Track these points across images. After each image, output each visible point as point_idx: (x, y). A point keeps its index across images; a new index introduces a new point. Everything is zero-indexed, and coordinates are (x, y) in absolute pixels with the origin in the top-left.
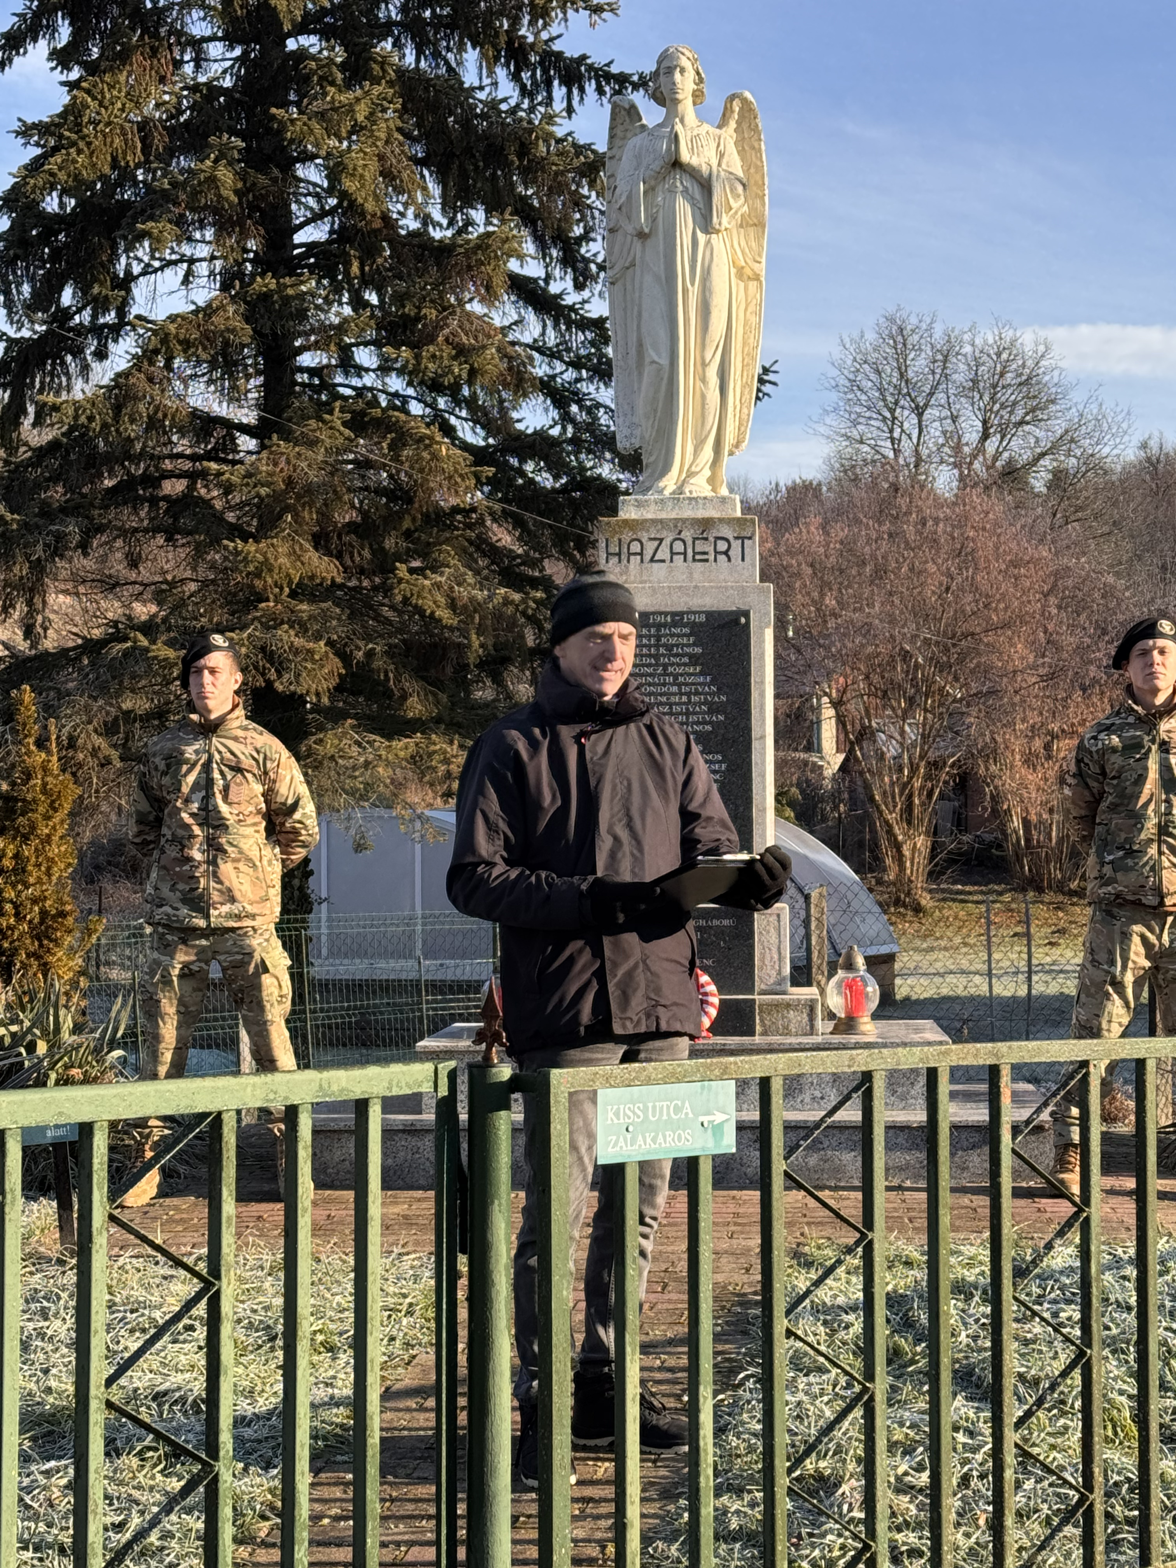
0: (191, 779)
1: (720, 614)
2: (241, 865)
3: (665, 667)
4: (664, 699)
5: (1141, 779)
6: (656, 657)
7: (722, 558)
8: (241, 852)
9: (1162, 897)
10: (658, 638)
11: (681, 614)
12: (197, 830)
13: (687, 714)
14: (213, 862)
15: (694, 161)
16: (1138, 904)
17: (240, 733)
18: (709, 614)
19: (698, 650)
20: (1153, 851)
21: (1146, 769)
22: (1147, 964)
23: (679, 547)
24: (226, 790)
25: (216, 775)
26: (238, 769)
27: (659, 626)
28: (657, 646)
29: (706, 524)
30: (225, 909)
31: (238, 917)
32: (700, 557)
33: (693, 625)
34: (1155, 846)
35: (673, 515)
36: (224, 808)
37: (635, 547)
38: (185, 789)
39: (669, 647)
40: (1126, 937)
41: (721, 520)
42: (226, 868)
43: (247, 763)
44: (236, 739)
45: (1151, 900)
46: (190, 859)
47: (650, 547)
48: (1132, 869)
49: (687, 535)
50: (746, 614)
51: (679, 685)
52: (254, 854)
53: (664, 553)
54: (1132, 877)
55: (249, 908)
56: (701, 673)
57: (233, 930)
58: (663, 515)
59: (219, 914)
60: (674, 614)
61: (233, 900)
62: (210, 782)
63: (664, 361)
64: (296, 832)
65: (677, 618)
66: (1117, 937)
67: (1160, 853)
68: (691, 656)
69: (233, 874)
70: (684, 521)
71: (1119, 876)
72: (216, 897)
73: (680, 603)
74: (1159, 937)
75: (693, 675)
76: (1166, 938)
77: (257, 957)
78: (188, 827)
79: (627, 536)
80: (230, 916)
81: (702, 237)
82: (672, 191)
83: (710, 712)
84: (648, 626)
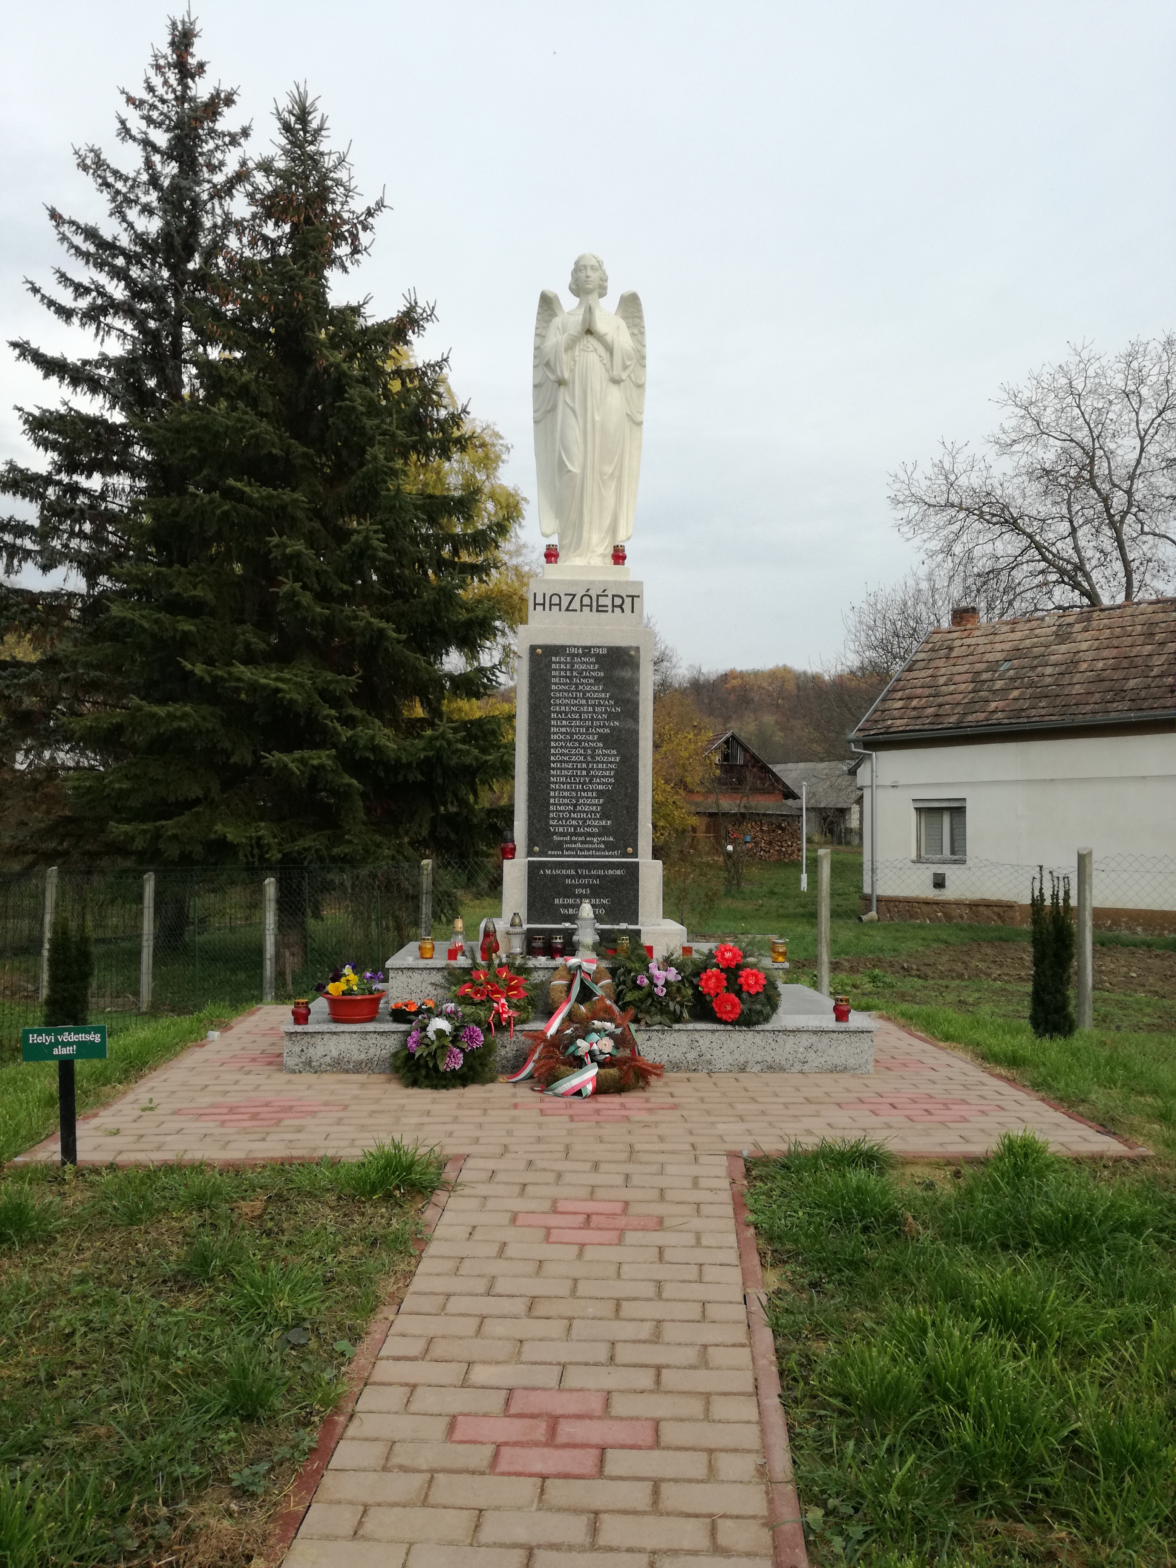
1: (617, 649)
3: (577, 685)
4: (575, 709)
6: (571, 678)
7: (618, 610)
10: (572, 664)
11: (589, 648)
13: (592, 720)
15: (603, 331)
18: (610, 649)
19: (602, 674)
23: (587, 601)
27: (573, 656)
28: (571, 670)
29: (607, 585)
32: (602, 609)
33: (597, 656)
39: (580, 672)
47: (566, 599)
49: (593, 592)
50: (636, 650)
51: (587, 699)
53: (576, 605)
56: (602, 691)
60: (584, 648)
63: (577, 471)
65: (587, 651)
68: (596, 678)
73: (588, 640)
75: (598, 693)
79: (550, 591)
82: (586, 350)
83: (609, 719)
84: (565, 655)
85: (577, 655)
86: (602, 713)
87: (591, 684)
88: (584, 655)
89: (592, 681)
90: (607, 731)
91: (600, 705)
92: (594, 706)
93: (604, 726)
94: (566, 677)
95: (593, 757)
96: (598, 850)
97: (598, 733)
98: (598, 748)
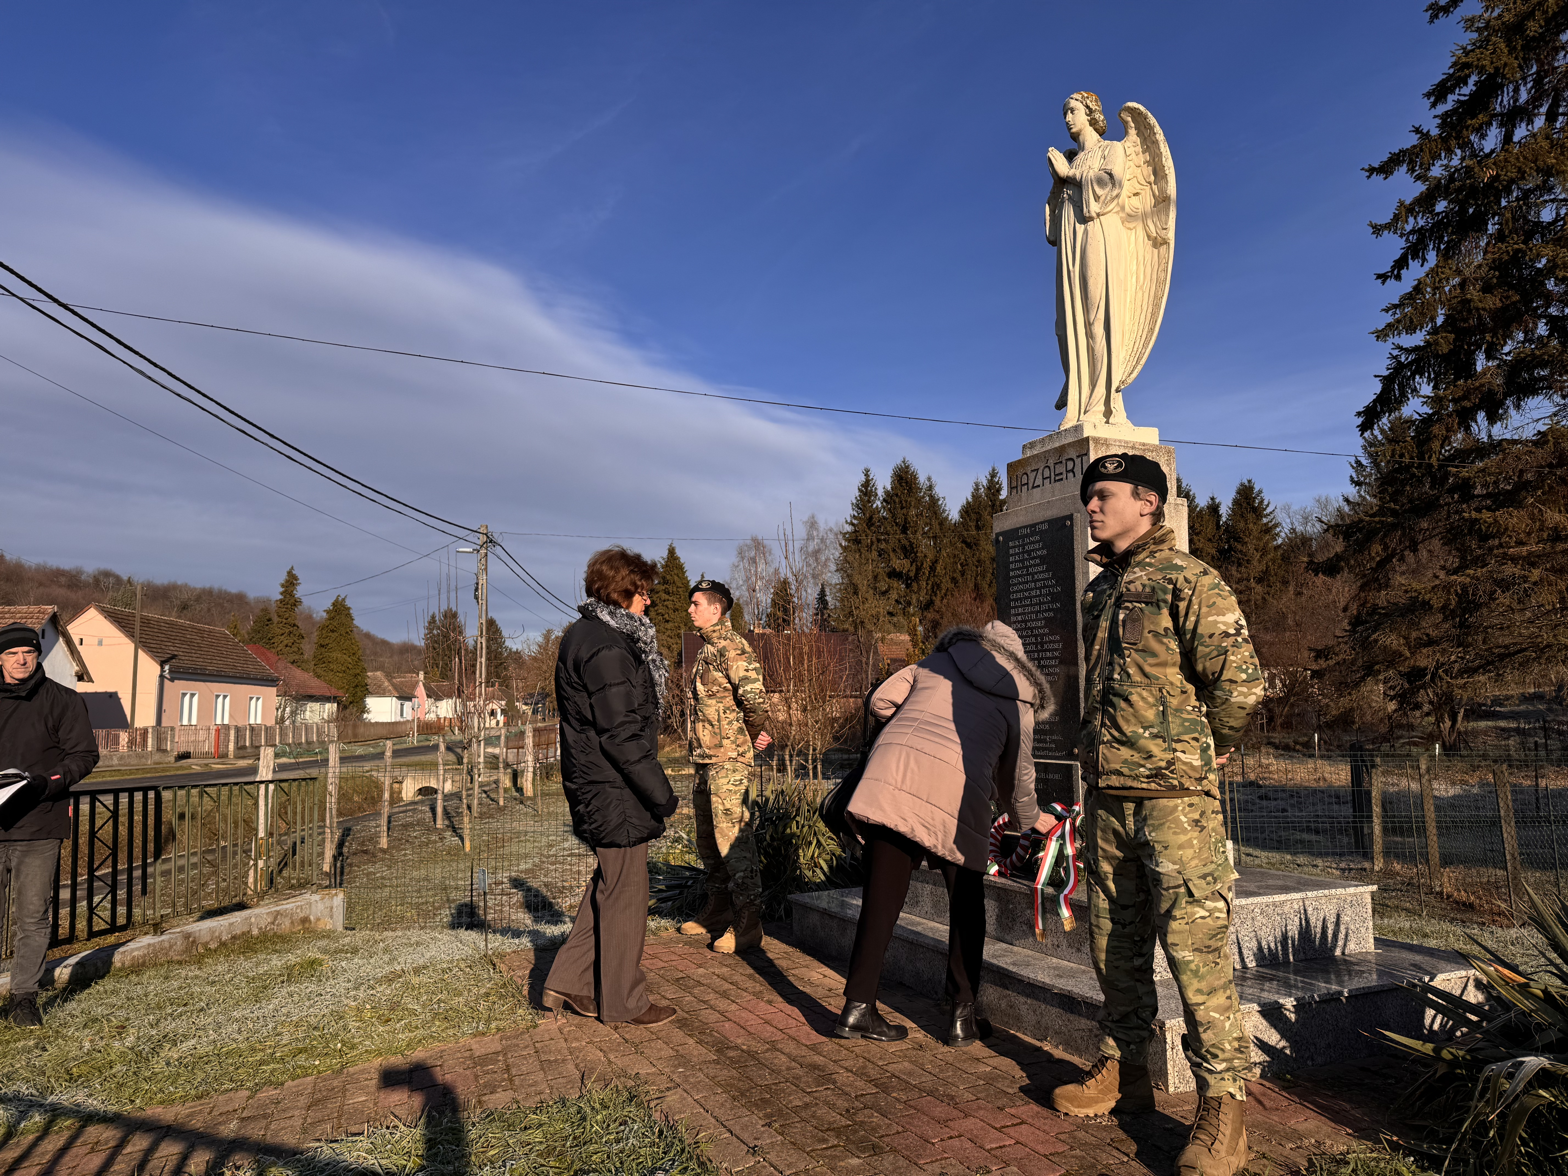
1: (1056, 520)
3: (1028, 568)
4: (1027, 594)
6: (1023, 561)
7: (1071, 475)
9: (1098, 775)
10: (1023, 546)
11: (1035, 525)
13: (1040, 604)
14: (694, 722)
15: (1072, 173)
18: (1050, 522)
19: (1045, 552)
20: (1097, 721)
23: (1047, 473)
24: (702, 677)
25: (700, 667)
26: (707, 663)
27: (1024, 537)
28: (1023, 553)
29: (1062, 449)
30: (698, 751)
32: (1059, 478)
33: (1041, 532)
34: (1099, 716)
35: (1047, 448)
36: (700, 688)
37: (1025, 479)
39: (1029, 553)
41: (1069, 445)
42: (699, 726)
43: (710, 659)
44: (712, 644)
47: (1033, 477)
49: (1052, 462)
50: (1072, 517)
51: (1036, 582)
52: (712, 717)
53: (1039, 480)
56: (1047, 571)
58: (1042, 450)
59: (696, 755)
60: (1031, 526)
61: (702, 747)
65: (1032, 529)
68: (1040, 557)
69: (702, 730)
70: (1048, 451)
72: (695, 743)
73: (1038, 516)
74: (1124, 825)
75: (1042, 573)
79: (1020, 472)
80: (701, 756)
81: (1080, 228)
83: (1052, 602)
84: (1018, 538)
85: (1027, 536)
86: (1047, 595)
87: (1038, 565)
88: (1033, 534)
89: (1038, 561)
90: (1052, 614)
91: (1045, 587)
92: (1040, 588)
93: (1049, 610)
94: (1019, 561)
95: (1042, 646)
96: (1050, 750)
97: (1045, 618)
98: (1045, 635)
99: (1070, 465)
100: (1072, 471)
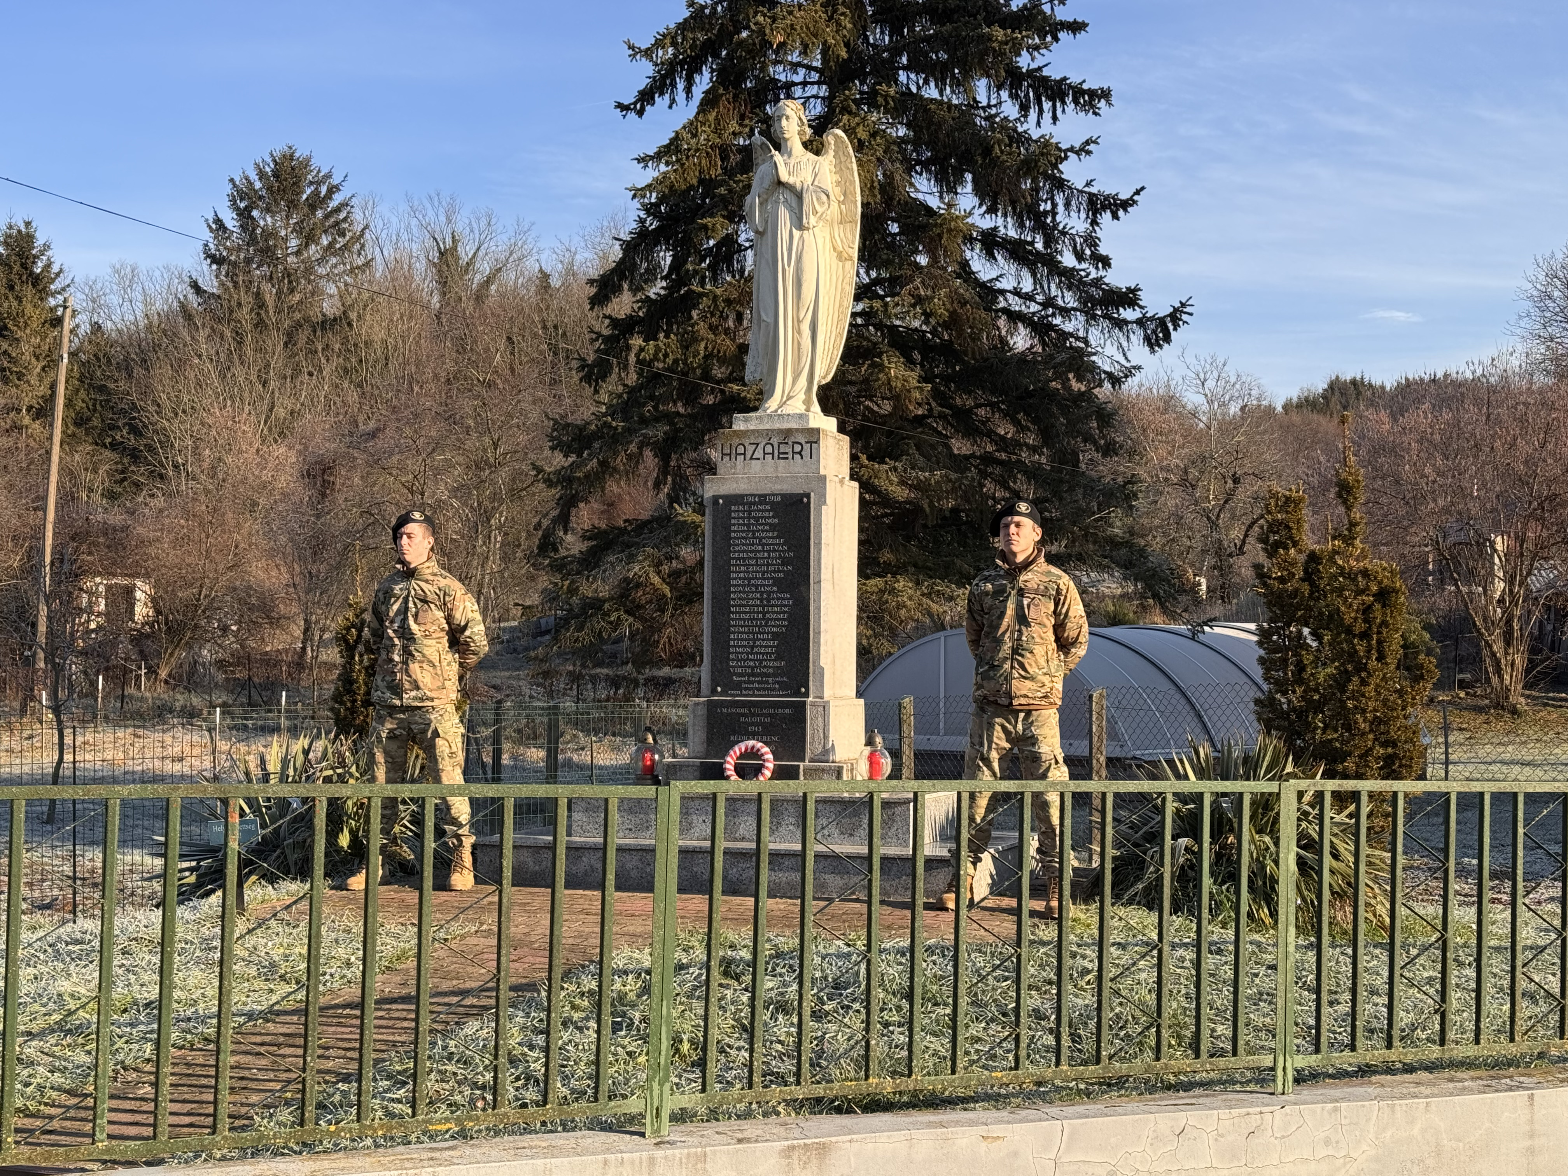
0: (395, 607)
1: (791, 495)
2: (425, 665)
3: (754, 532)
4: (752, 555)
5: (1002, 614)
6: (748, 525)
7: (797, 456)
8: (424, 656)
9: (1011, 698)
10: (750, 512)
11: (765, 496)
12: (396, 641)
13: (768, 565)
14: (405, 663)
15: (791, 180)
16: (996, 703)
17: (430, 578)
18: (783, 496)
19: (776, 521)
20: (1007, 666)
21: (1005, 607)
22: (1007, 746)
23: (769, 449)
24: (416, 616)
25: (411, 605)
26: (425, 601)
27: (750, 504)
28: (749, 518)
29: (788, 432)
30: (413, 694)
31: (422, 700)
32: (783, 456)
33: (772, 503)
34: (1009, 663)
35: (768, 427)
36: (414, 627)
37: (741, 450)
38: (391, 614)
39: (757, 519)
40: (991, 726)
41: (797, 430)
42: (414, 667)
43: (431, 597)
44: (427, 581)
45: (1004, 701)
46: (392, 660)
47: (750, 449)
48: (992, 678)
49: (775, 441)
50: (808, 496)
51: (763, 545)
52: (435, 658)
53: (759, 454)
54: (992, 683)
55: (429, 694)
56: (778, 537)
57: (420, 708)
58: (761, 427)
59: (409, 697)
60: (760, 496)
61: (418, 688)
62: (407, 609)
63: (770, 320)
64: (467, 644)
65: (763, 498)
66: (985, 726)
67: (1012, 667)
68: (770, 525)
69: (418, 671)
70: (773, 430)
71: (985, 683)
72: (407, 685)
73: (766, 488)
74: (1015, 727)
75: (772, 539)
76: (1020, 726)
77: (433, 726)
78: (391, 639)
79: (735, 441)
80: (415, 698)
81: (796, 233)
82: (777, 202)
83: (783, 564)
84: (743, 504)
85: (754, 503)
86: (777, 558)
87: (767, 531)
88: (761, 503)
89: (767, 527)
90: (781, 575)
91: (774, 551)
92: (769, 552)
93: (779, 571)
94: (744, 525)
95: (768, 601)
96: (772, 689)
97: (773, 578)
98: (773, 592)
99: (797, 448)
100: (800, 453)
